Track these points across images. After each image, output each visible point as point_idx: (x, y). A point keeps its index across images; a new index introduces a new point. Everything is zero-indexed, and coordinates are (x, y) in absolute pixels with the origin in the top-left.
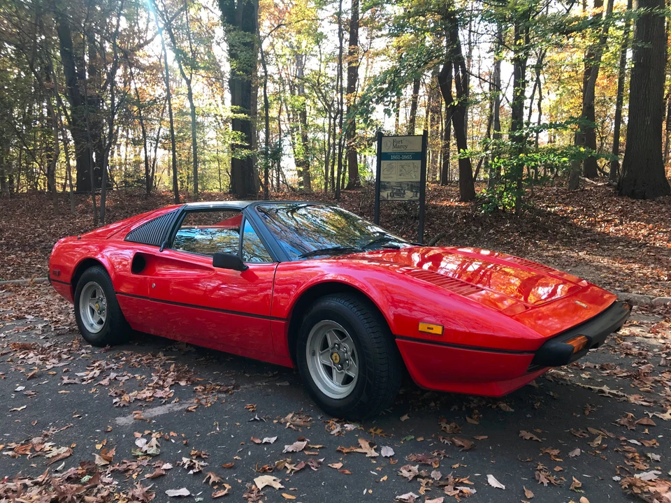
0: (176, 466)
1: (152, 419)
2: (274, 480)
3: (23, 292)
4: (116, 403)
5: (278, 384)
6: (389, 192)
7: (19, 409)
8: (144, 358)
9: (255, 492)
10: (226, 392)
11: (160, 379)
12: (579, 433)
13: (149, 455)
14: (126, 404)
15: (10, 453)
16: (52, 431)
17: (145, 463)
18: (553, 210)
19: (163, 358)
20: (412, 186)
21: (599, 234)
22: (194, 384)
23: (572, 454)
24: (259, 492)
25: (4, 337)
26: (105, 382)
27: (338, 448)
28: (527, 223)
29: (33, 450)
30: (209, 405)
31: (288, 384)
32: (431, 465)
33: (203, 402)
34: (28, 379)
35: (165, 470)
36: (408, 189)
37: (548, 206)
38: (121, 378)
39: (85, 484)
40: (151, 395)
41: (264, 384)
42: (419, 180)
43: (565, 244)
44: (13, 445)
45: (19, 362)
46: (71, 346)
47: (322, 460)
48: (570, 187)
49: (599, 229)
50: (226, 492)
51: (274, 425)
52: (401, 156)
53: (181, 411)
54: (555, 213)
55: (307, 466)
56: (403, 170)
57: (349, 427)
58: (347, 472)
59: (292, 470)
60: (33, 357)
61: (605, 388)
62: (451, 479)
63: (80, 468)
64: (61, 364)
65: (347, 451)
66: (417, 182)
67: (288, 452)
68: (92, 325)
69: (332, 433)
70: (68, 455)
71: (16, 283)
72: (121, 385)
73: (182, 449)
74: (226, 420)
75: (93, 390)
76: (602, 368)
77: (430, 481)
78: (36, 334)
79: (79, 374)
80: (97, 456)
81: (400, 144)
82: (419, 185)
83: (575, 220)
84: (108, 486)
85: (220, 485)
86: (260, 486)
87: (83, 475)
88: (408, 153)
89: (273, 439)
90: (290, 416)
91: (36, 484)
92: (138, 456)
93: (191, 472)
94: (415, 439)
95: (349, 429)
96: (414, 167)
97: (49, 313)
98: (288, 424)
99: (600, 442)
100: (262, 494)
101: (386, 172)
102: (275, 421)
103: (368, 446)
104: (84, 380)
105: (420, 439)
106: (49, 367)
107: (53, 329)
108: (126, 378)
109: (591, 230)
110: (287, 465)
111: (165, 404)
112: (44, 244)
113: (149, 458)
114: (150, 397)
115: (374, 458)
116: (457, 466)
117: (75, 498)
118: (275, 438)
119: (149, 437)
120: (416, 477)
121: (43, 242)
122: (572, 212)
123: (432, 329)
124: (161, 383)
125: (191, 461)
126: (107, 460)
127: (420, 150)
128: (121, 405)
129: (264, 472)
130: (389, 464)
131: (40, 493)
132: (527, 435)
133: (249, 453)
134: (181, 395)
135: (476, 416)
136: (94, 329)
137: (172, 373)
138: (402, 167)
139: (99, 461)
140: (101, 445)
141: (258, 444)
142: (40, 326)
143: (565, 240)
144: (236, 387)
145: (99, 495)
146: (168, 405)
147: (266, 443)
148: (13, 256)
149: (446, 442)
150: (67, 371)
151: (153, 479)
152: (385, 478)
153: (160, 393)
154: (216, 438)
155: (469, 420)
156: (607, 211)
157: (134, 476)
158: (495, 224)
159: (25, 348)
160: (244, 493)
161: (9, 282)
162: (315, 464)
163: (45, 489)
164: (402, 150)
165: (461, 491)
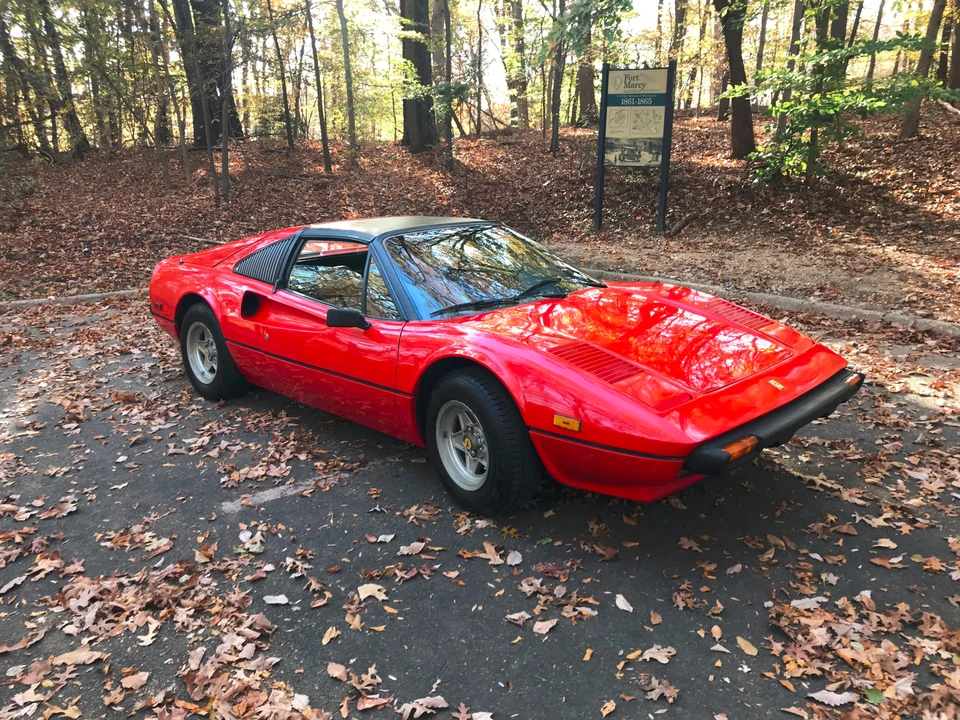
0: (280, 567)
1: (261, 506)
2: (379, 590)
3: (129, 309)
4: (224, 483)
5: (413, 461)
6: (619, 153)
7: (120, 487)
8: (262, 419)
9: (357, 602)
10: (351, 470)
11: (277, 451)
12: (753, 542)
13: (252, 553)
14: (236, 485)
15: (109, 544)
16: (153, 517)
17: (247, 562)
18: (864, 175)
19: (285, 419)
20: (650, 145)
21: (927, 214)
22: (317, 458)
23: (730, 571)
24: (360, 603)
25: (106, 383)
26: (214, 453)
27: (460, 552)
28: (819, 199)
29: (132, 541)
30: (328, 488)
31: (425, 461)
32: (558, 579)
33: (322, 484)
34: (131, 446)
35: (266, 572)
36: (645, 150)
37: (858, 169)
38: (232, 448)
39: (182, 585)
40: (263, 473)
41: (397, 460)
42: (661, 135)
43: (870, 233)
44: (112, 534)
45: (122, 421)
46: (180, 398)
47: (437, 567)
48: (902, 134)
49: (930, 207)
50: (325, 602)
51: (396, 518)
52: (636, 100)
53: (295, 495)
54: (867, 181)
55: (419, 574)
56: (639, 121)
57: (481, 524)
58: (461, 583)
59: (402, 578)
60: (137, 415)
61: (818, 480)
62: (574, 599)
63: (178, 565)
64: (169, 425)
65: (469, 555)
66: (658, 139)
67: (402, 555)
68: (203, 373)
69: (459, 531)
70: (168, 548)
71: (122, 295)
72: (232, 456)
73: (289, 546)
74: (343, 509)
75: (201, 464)
76: (832, 447)
77: (551, 598)
78: (142, 378)
79: (187, 441)
80: (197, 553)
81: (636, 82)
82: (661, 143)
83: (896, 192)
84: (206, 588)
85: (321, 593)
86: (362, 597)
87: (181, 574)
88: (646, 96)
89: (389, 538)
90: (414, 508)
91: (133, 583)
92: (240, 554)
93: (293, 576)
94: (553, 542)
95: (479, 526)
96: (655, 116)
97: (158, 345)
98: (412, 517)
99: (771, 556)
100: (363, 605)
101: (613, 124)
102: (398, 513)
103: (493, 551)
104: (191, 450)
105: (556, 544)
106: (154, 429)
107: (161, 372)
108: (239, 447)
109: (916, 208)
110: (397, 571)
111: (278, 486)
112: (152, 236)
113: (252, 557)
114: (263, 476)
115: (497, 566)
116: (589, 580)
117: (171, 601)
118: (393, 536)
119: (254, 530)
120: (535, 593)
121: (151, 233)
122: (894, 178)
124: (277, 456)
125: (294, 563)
126: (207, 557)
127: (663, 90)
128: (229, 486)
129: (371, 580)
130: (512, 575)
131: (137, 593)
132: (686, 543)
133: (360, 555)
134: (299, 472)
135: (636, 515)
136: (205, 378)
137: (292, 443)
138: (638, 116)
139: (199, 558)
140: (203, 538)
141: (372, 543)
142: (147, 366)
143: (871, 226)
144: (363, 463)
145: (196, 598)
146: (282, 488)
147: (381, 542)
148: (116, 255)
149: (587, 548)
150: (174, 436)
151: (253, 582)
152: (501, 592)
153: (274, 471)
154: (329, 535)
155: (626, 519)
156: (950, 177)
157: (234, 578)
158: (772, 199)
159: (130, 401)
160: (344, 603)
161: (114, 294)
162: (428, 572)
163: (142, 589)
164: (637, 90)
165: (580, 613)
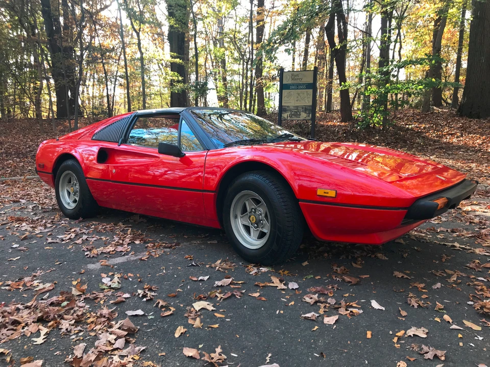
0: (133, 295)
1: (114, 265)
2: (208, 304)
3: (18, 186)
4: (87, 255)
5: (209, 242)
6: (289, 113)
7: (15, 259)
8: (108, 226)
9: (194, 312)
10: (170, 247)
11: (120, 239)
12: (439, 273)
13: (113, 288)
14: (95, 256)
15: (7, 288)
16: (39, 273)
17: (110, 294)
18: (410, 127)
19: (122, 226)
20: (305, 109)
21: (445, 143)
22: (145, 242)
23: (435, 287)
24: (196, 312)
25: (4, 214)
26: (79, 241)
27: (256, 283)
28: (391, 136)
29: (24, 285)
30: (157, 256)
31: (216, 242)
32: (327, 295)
33: (153, 254)
34: (21, 240)
35: (125, 298)
36: (303, 111)
37: (406, 124)
38: (91, 239)
39: (64, 307)
40: (113, 249)
41: (199, 242)
42: (311, 104)
43: (420, 151)
44: (10, 282)
45: (15, 229)
46: (54, 219)
47: (244, 291)
48: (423, 111)
49: (445, 140)
50: (171, 312)
51: (207, 268)
52: (298, 86)
53: (136, 261)
54: (412, 129)
55: (233, 295)
56: (299, 97)
57: (264, 269)
58: (263, 299)
59: (222, 298)
60: (25, 226)
61: (456, 244)
62: (343, 303)
63: (61, 296)
64: (47, 230)
65: (263, 285)
66: (309, 106)
67: (218, 286)
68: (69, 204)
69: (251, 273)
70: (52, 288)
71: (13, 179)
72: (91, 243)
73: (137, 284)
74: (170, 265)
75: (70, 247)
76: (453, 231)
77: (327, 305)
78: (28, 211)
79: (60, 237)
80: (74, 289)
81: (297, 77)
82: (311, 108)
83: (427, 134)
84: (82, 309)
85: (167, 308)
86: (197, 309)
87: (63, 301)
88: (303, 84)
89: (206, 278)
90: (219, 262)
91: (27, 307)
92: (104, 289)
93: (145, 299)
94: (314, 277)
95: (263, 271)
96: (308, 94)
97: (38, 198)
98: (217, 268)
99: (455, 279)
100: (199, 313)
101: (286, 98)
102: (207, 266)
103: (278, 281)
104: (63, 240)
105: (317, 278)
106: (37, 232)
107: (40, 208)
108: (95, 239)
109: (439, 141)
110: (217, 294)
111: (124, 255)
112: (33, 153)
113: (112, 291)
114: (113, 251)
115: (283, 290)
116: (347, 295)
117: (56, 316)
118: (208, 277)
119: (112, 277)
120: (316, 302)
121: (32, 151)
122: (425, 128)
123: (328, 193)
124: (121, 242)
125: (145, 292)
126: (80, 291)
127: (311, 81)
128: (91, 256)
129: (200, 299)
130: (295, 294)
131: (30, 313)
132: (399, 275)
133: (189, 287)
134: (136, 250)
135: (360, 262)
136: (71, 206)
137: (129, 235)
138: (299, 94)
139: (75, 292)
140: (77, 282)
141: (195, 281)
142: (31, 207)
143: (419, 148)
144: (178, 244)
145: (75, 315)
146: (127, 256)
147: (201, 280)
148: (10, 161)
149: (338, 279)
150: (51, 235)
151: (116, 304)
152: (293, 303)
153: (120, 249)
154: (163, 278)
155: (354, 265)
156: (451, 127)
157: (102, 302)
158: (367, 137)
159: (19, 220)
160: (185, 313)
161: (8, 179)
162: (239, 294)
163: (33, 311)
164: (298, 82)
165: (351, 312)
